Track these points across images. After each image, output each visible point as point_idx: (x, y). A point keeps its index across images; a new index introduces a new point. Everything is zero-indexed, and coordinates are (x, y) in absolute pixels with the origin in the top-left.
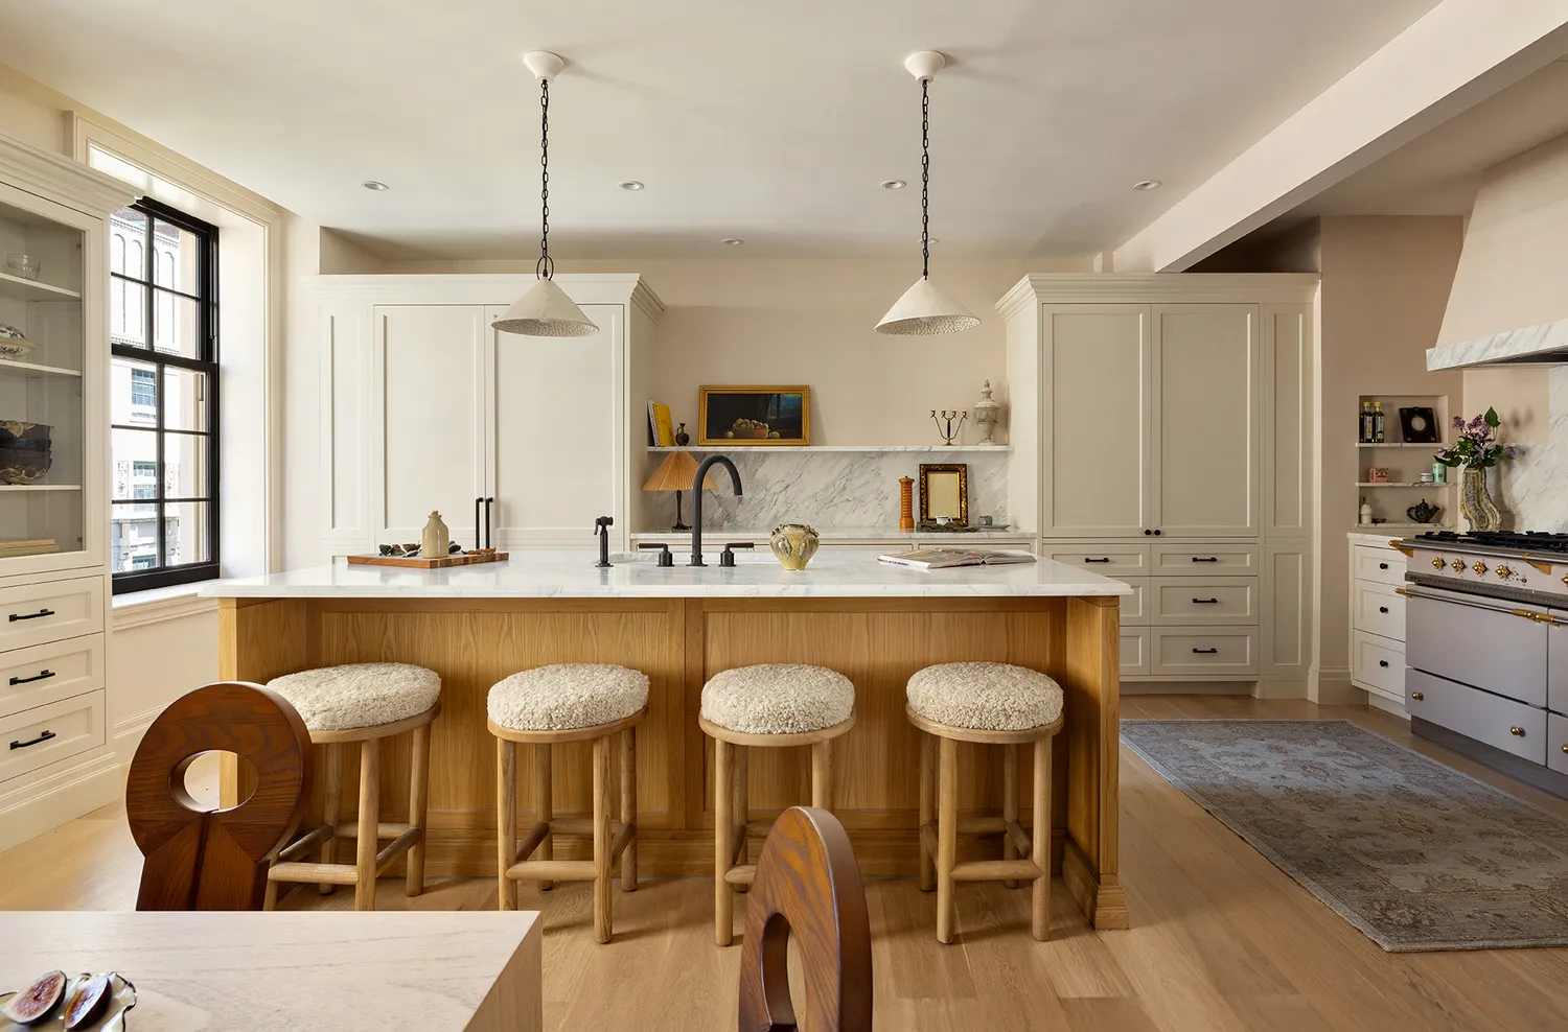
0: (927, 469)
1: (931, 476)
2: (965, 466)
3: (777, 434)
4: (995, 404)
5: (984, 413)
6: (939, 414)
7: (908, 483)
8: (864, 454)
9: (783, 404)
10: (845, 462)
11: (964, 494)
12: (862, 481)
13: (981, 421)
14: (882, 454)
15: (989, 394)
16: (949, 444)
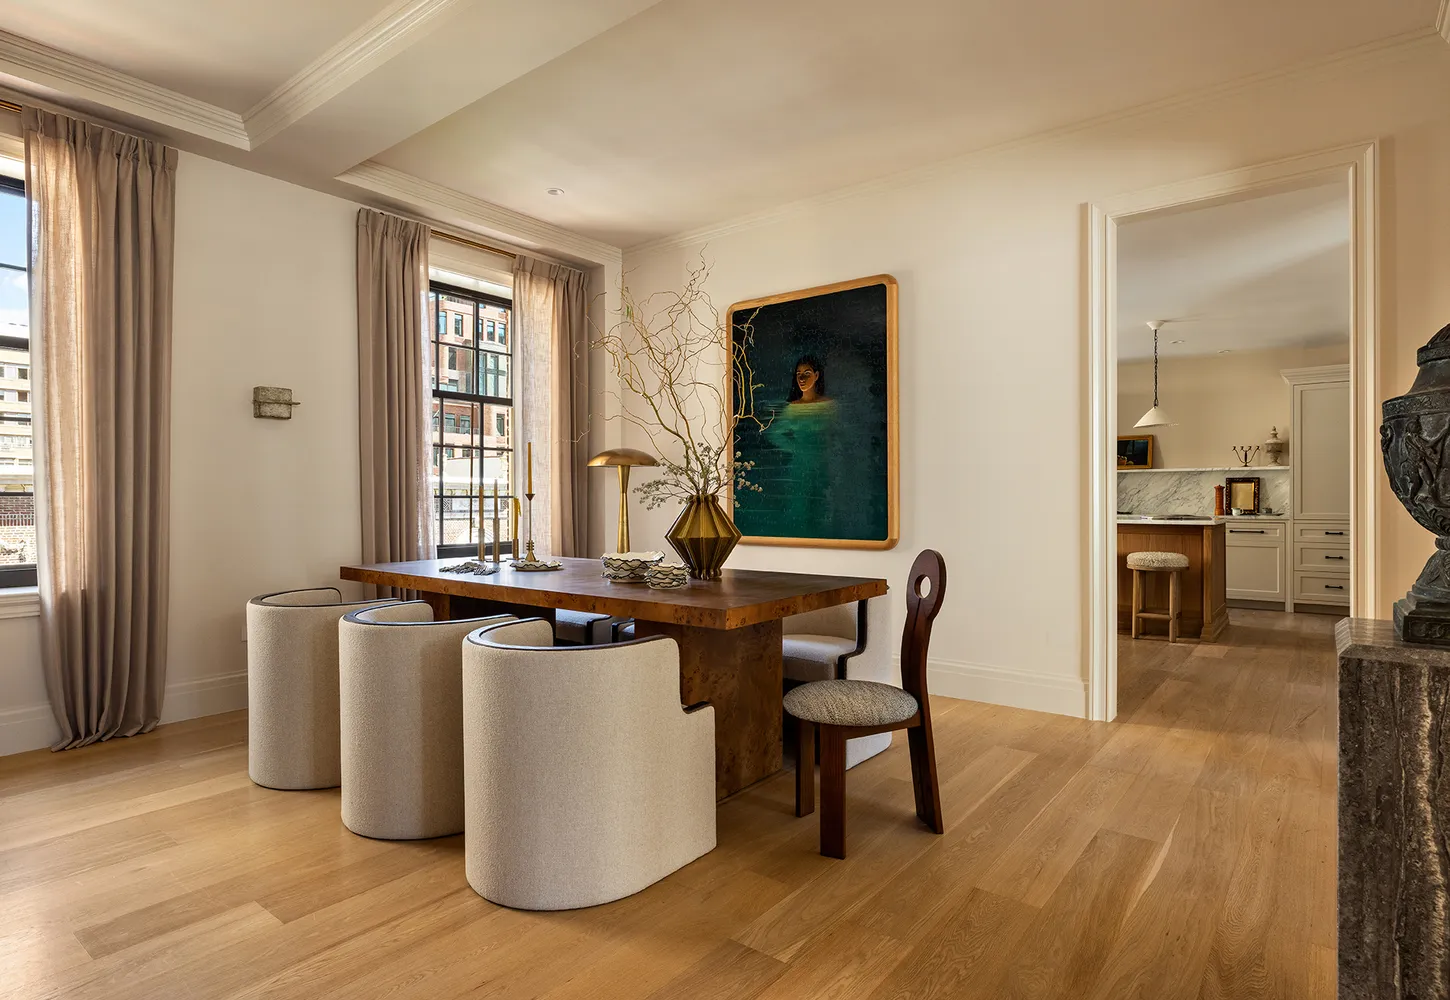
0: (1231, 481)
1: (1234, 485)
2: (1258, 478)
3: (1131, 462)
4: (1279, 441)
5: (1270, 447)
6: (1238, 448)
7: (1220, 489)
8: (1188, 473)
9: (1136, 446)
10: (1175, 478)
11: (1257, 495)
12: (1187, 488)
13: (1268, 451)
14: (1201, 472)
15: (1275, 435)
16: (1246, 466)
